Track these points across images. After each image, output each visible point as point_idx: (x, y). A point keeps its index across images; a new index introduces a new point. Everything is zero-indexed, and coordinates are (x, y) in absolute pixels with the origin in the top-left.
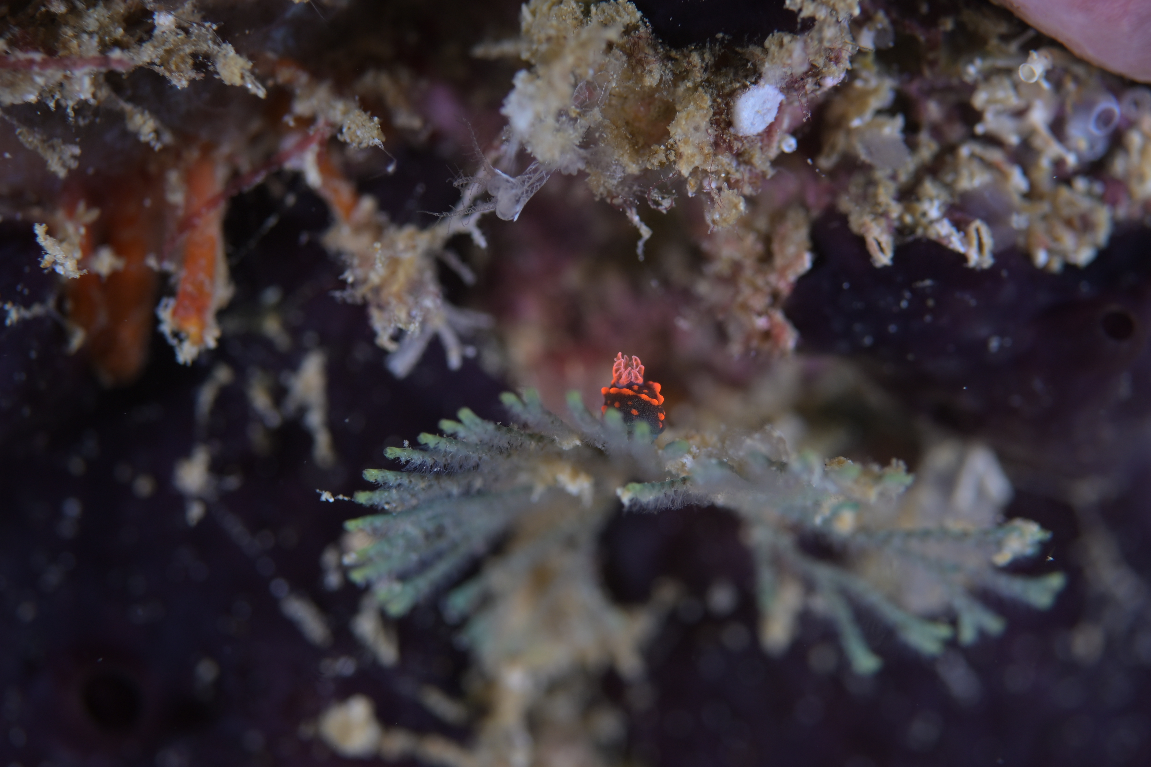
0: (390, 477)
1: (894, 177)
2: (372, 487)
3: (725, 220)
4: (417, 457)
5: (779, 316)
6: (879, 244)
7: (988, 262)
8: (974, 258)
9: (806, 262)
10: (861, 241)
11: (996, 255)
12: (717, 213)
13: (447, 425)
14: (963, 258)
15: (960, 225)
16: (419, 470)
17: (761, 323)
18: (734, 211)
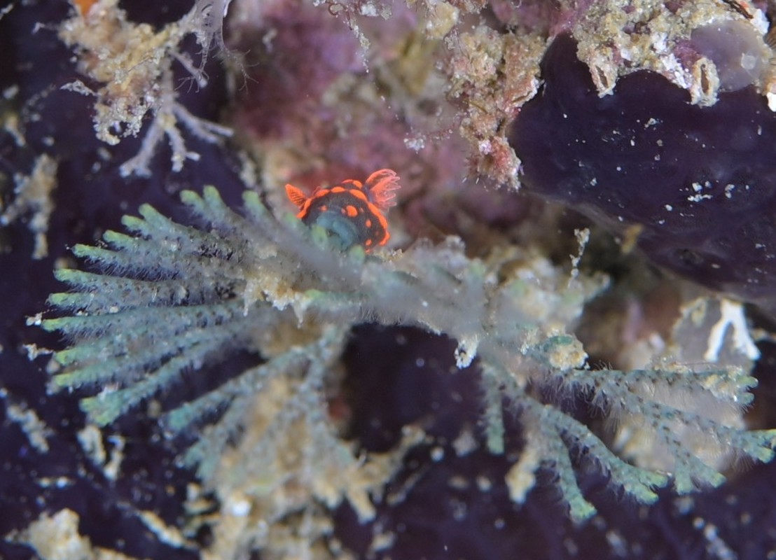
0: (82, 277)
1: (629, 9)
2: (65, 287)
3: (437, 30)
4: (106, 257)
5: (503, 141)
6: (601, 73)
7: (711, 99)
8: (697, 94)
9: (533, 86)
10: (584, 69)
11: (720, 95)
12: (430, 22)
13: (129, 221)
14: (687, 94)
15: (686, 61)
16: (110, 271)
17: (484, 146)
18: (447, 20)
